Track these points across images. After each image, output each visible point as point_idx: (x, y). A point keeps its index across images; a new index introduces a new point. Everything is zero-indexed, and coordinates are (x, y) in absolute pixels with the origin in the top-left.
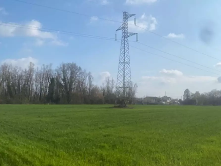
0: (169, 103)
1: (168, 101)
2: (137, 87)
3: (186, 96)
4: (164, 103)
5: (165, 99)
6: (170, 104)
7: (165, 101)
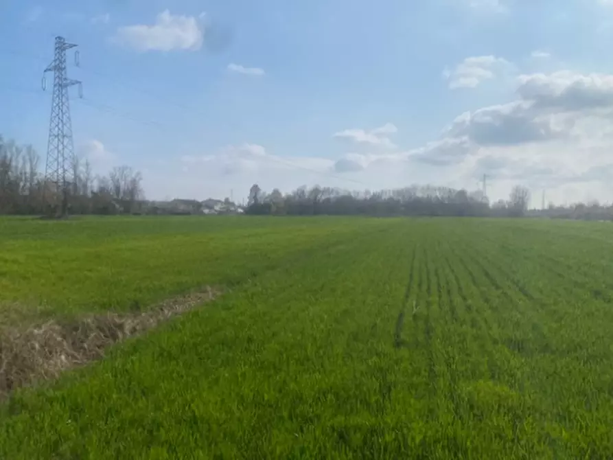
0: (216, 213)
1: (217, 208)
2: (140, 179)
3: (254, 197)
4: (206, 211)
5: (210, 204)
6: (220, 213)
7: (210, 208)
